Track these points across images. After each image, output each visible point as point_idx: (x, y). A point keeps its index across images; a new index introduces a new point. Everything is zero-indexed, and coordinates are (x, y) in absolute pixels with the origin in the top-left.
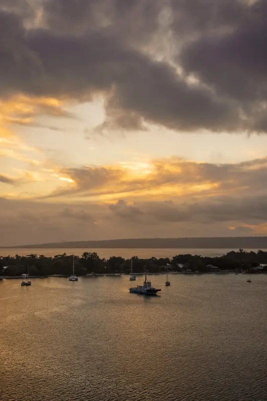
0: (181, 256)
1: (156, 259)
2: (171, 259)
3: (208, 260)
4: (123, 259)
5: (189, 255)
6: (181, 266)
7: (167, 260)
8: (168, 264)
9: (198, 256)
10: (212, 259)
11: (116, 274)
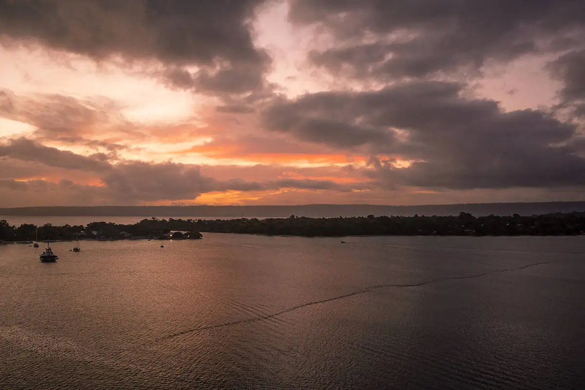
0: (95, 224)
1: (70, 226)
2: (85, 226)
3: (122, 227)
4: (35, 227)
5: (104, 223)
6: (95, 233)
7: (81, 227)
8: (82, 232)
9: (112, 224)
10: (126, 226)
11: (27, 242)
